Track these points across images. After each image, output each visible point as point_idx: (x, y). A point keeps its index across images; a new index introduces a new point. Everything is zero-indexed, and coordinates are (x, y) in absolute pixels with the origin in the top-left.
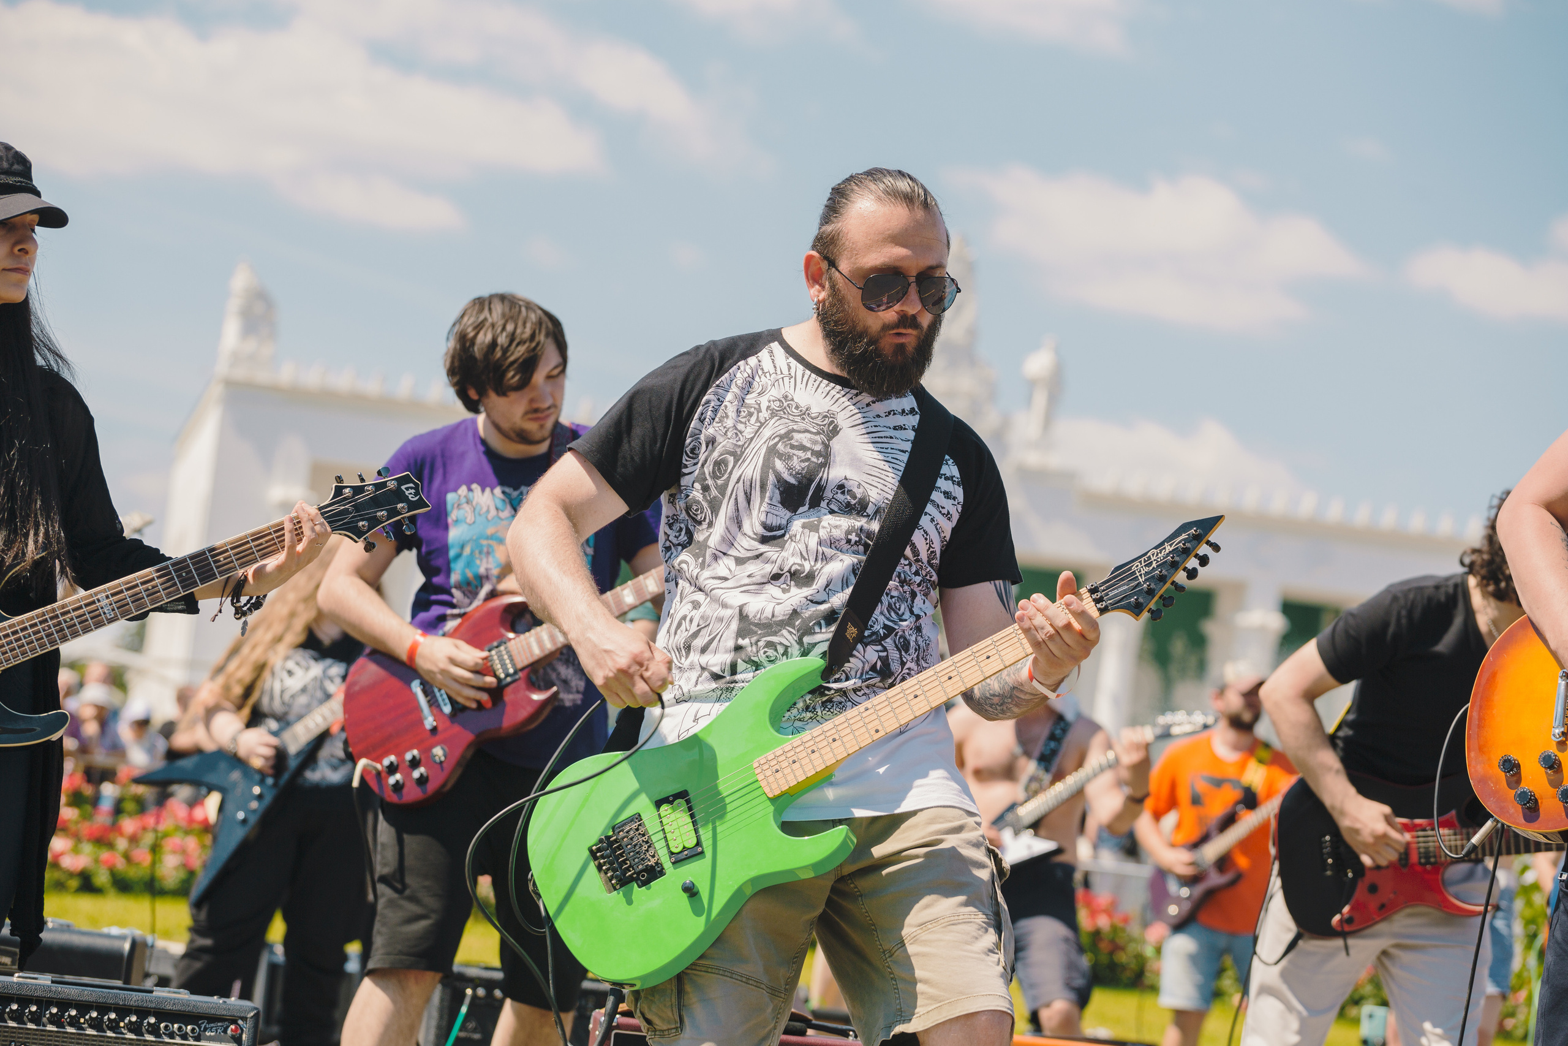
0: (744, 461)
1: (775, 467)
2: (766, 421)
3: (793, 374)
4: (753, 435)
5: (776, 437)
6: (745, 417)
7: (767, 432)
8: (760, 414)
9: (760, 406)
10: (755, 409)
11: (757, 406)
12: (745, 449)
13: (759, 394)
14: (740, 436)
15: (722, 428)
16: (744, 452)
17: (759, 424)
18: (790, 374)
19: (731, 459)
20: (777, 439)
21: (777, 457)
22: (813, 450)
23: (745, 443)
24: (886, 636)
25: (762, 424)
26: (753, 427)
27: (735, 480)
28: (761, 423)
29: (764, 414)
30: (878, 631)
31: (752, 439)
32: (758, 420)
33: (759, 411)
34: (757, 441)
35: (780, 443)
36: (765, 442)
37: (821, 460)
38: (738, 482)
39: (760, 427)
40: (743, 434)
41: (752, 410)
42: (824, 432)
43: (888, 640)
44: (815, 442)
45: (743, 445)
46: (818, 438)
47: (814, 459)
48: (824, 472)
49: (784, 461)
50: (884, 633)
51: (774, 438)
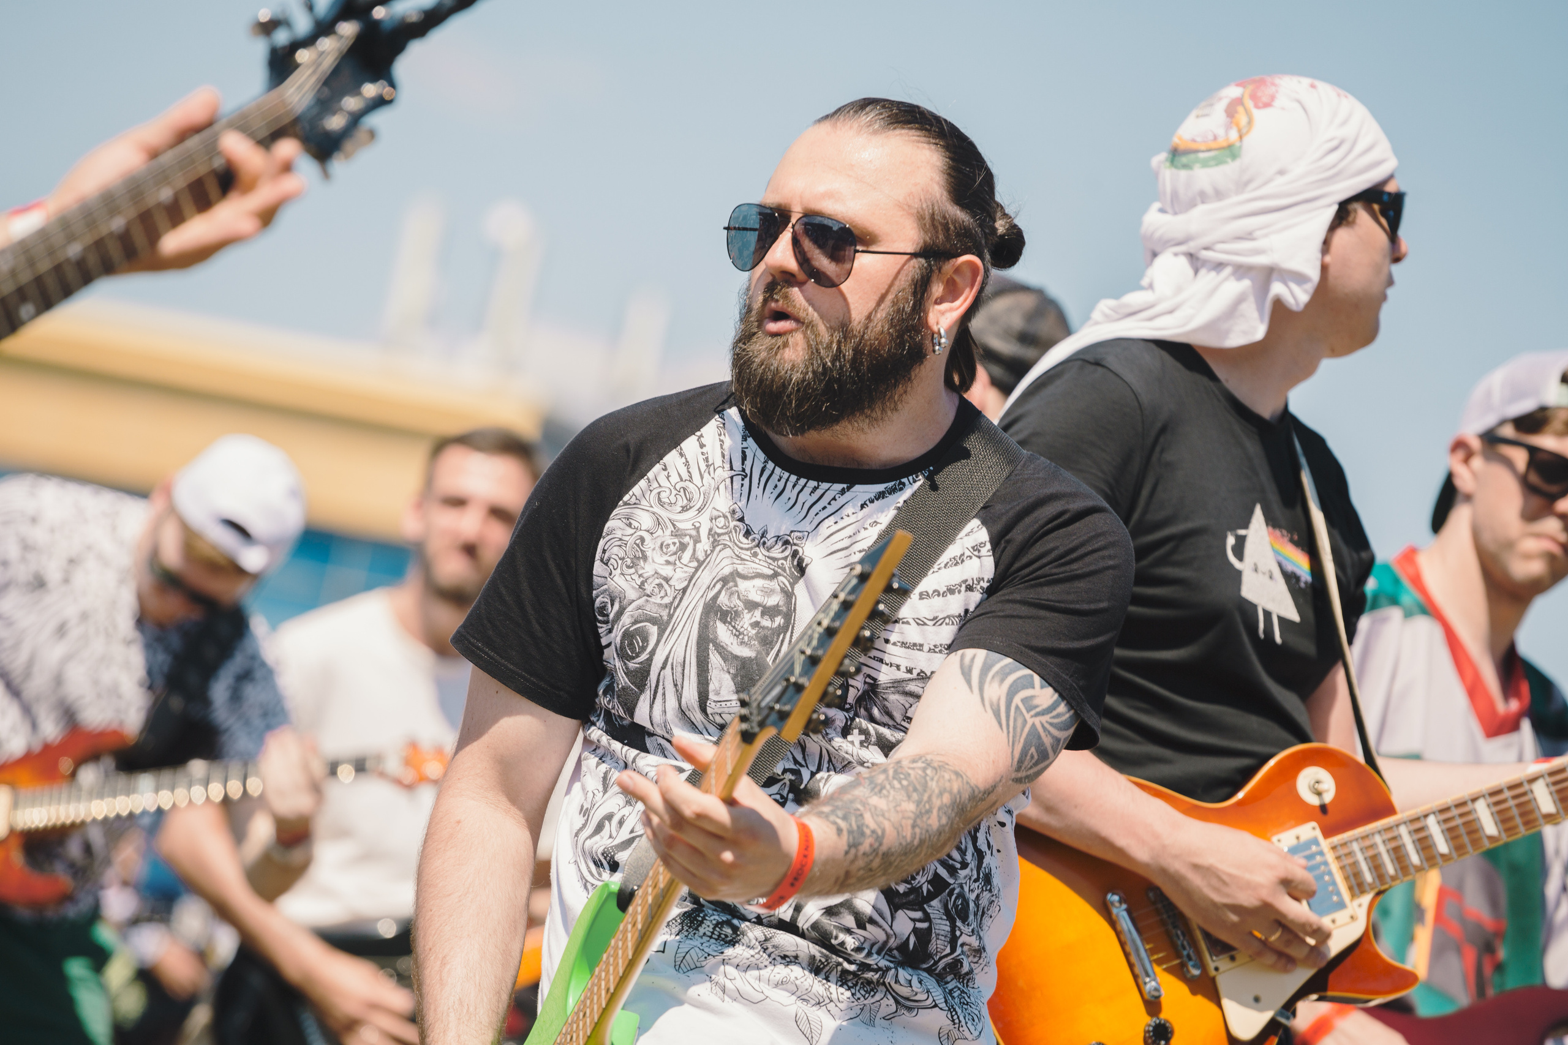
0: (672, 631)
1: (716, 638)
2: (707, 556)
3: (748, 471)
4: (686, 583)
5: (717, 582)
6: (675, 553)
7: (705, 577)
8: (698, 545)
9: (698, 532)
10: (691, 536)
11: (694, 533)
12: (676, 609)
13: (699, 510)
14: (666, 586)
15: (635, 577)
16: (673, 615)
17: (695, 564)
18: (744, 470)
19: (653, 630)
20: (718, 586)
21: (720, 620)
22: (764, 607)
23: (675, 598)
24: (931, 896)
25: (700, 564)
26: (686, 569)
27: (660, 665)
28: (698, 561)
29: (705, 545)
30: (921, 887)
31: (684, 590)
32: (694, 557)
33: (697, 540)
34: (693, 594)
35: (723, 593)
36: (702, 596)
37: (779, 620)
38: (663, 668)
39: (697, 569)
40: (671, 583)
41: (687, 539)
42: (784, 570)
43: (935, 903)
44: (769, 592)
45: (672, 603)
46: (774, 584)
47: (766, 623)
48: (783, 641)
49: (730, 623)
50: (928, 890)
51: (714, 586)
